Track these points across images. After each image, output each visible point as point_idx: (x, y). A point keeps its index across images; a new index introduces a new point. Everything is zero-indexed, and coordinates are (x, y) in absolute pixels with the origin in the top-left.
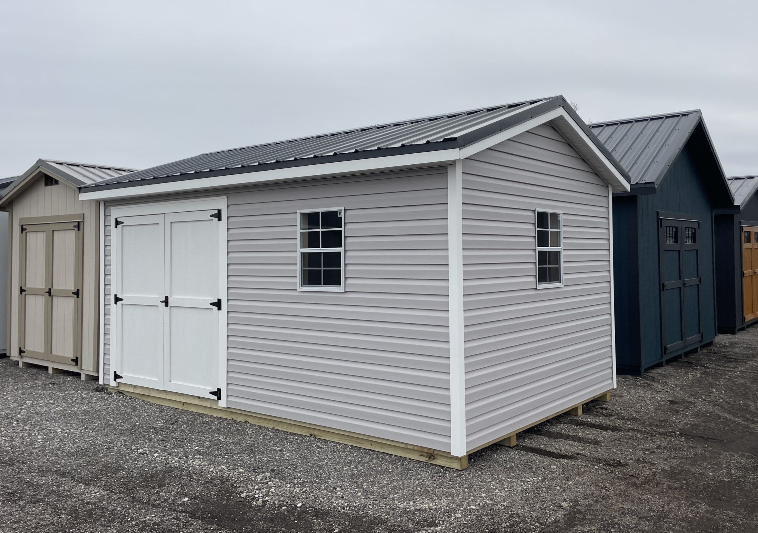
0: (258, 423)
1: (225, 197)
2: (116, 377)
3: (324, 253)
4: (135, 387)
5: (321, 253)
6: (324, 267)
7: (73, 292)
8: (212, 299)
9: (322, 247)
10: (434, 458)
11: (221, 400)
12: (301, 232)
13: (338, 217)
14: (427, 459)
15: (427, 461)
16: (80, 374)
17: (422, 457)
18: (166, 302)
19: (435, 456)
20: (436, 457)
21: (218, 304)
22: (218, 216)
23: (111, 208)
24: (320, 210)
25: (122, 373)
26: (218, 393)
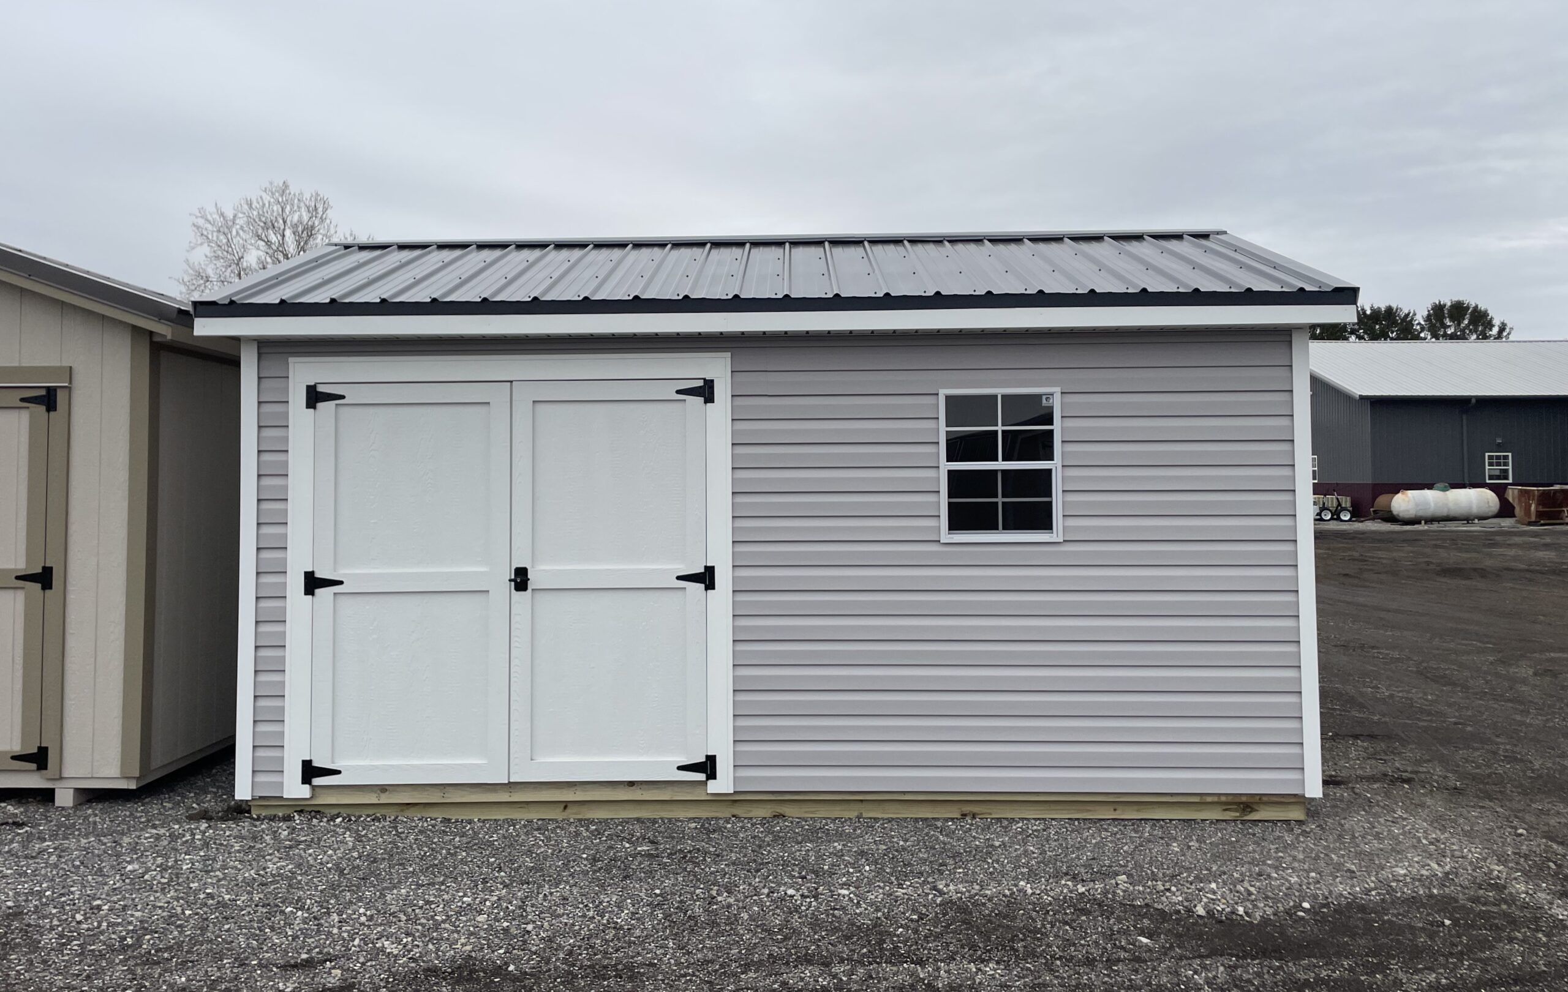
0: (812, 812)
1: (729, 354)
2: (310, 771)
3: (1004, 472)
4: (383, 789)
5: (996, 471)
6: (1003, 497)
7: (19, 574)
8: (681, 566)
9: (1003, 460)
10: (1253, 810)
11: (715, 778)
12: (947, 432)
13: (1043, 405)
14: (1238, 814)
15: (1237, 817)
16: (51, 792)
17: (1228, 812)
18: (521, 580)
19: (1251, 805)
20: (1255, 807)
21: (706, 578)
22: (706, 391)
23: (291, 360)
24: (999, 391)
25: (333, 763)
26: (708, 767)
